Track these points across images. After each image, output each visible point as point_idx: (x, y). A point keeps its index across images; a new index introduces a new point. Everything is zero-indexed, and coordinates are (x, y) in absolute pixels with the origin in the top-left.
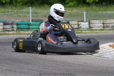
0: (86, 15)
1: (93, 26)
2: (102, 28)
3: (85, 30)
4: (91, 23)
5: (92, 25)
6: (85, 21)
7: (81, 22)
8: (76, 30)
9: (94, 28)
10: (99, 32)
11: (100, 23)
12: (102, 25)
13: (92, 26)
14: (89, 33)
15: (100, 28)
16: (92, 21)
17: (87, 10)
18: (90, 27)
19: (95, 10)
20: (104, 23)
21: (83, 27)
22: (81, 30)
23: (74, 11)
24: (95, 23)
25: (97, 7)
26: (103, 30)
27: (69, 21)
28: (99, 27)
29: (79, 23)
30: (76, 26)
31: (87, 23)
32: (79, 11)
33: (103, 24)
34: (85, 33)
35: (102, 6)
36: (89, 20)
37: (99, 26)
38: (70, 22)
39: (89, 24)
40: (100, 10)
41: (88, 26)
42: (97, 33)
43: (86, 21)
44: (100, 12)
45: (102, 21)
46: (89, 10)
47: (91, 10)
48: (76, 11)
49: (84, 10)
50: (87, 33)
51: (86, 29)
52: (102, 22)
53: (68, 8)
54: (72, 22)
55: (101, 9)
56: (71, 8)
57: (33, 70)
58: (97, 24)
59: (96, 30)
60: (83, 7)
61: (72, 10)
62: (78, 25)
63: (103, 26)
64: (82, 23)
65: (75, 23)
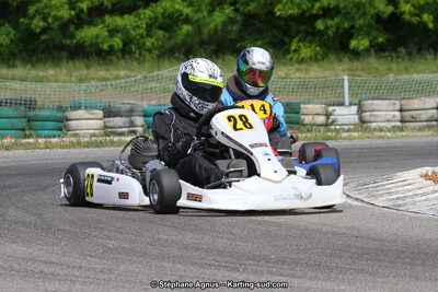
0: (350, 86)
1: (373, 119)
2: (399, 124)
3: (349, 131)
4: (365, 109)
5: (367, 115)
6: (347, 103)
7: (334, 105)
8: (322, 128)
9: (374, 125)
10: (389, 134)
11: (391, 108)
12: (398, 113)
13: (367, 119)
14: (359, 138)
15: (392, 124)
16: (368, 103)
17: (351, 70)
18: (362, 121)
19: (377, 69)
20: (405, 108)
21: (341, 120)
22: (336, 130)
23: (312, 74)
24: (376, 108)
25: (382, 61)
26: (401, 129)
27: (300, 103)
28: (388, 121)
29: (331, 109)
30: (322, 119)
31: (355, 108)
32: (327, 73)
33: (401, 111)
34: (349, 139)
35: (398, 57)
36: (360, 101)
37: (389, 117)
38: (302, 106)
39: (361, 111)
40: (390, 70)
41: (355, 119)
42: (383, 137)
43: (351, 104)
44: (391, 77)
45: (397, 102)
46: (357, 69)
47: (363, 70)
48: (319, 74)
49: (344, 71)
50: (354, 138)
51: (352, 127)
52: (398, 107)
53: (296, 66)
54: (310, 106)
55: (394, 66)
56: (304, 66)
57: (197, 250)
58: (384, 112)
59: (381, 130)
60: (340, 60)
61: (307, 71)
62: (328, 115)
63: (402, 116)
64: (338, 110)
65: (319, 108)
